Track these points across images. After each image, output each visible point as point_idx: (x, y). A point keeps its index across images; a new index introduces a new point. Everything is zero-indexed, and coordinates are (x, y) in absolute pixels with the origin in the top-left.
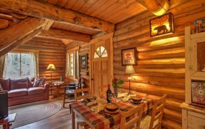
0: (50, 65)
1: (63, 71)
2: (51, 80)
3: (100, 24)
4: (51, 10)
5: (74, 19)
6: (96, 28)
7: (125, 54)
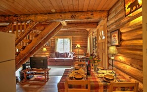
0: (78, 45)
1: (86, 49)
2: (78, 54)
3: (92, 14)
4: (58, 16)
5: (71, 17)
6: (89, 18)
7: (113, 36)
